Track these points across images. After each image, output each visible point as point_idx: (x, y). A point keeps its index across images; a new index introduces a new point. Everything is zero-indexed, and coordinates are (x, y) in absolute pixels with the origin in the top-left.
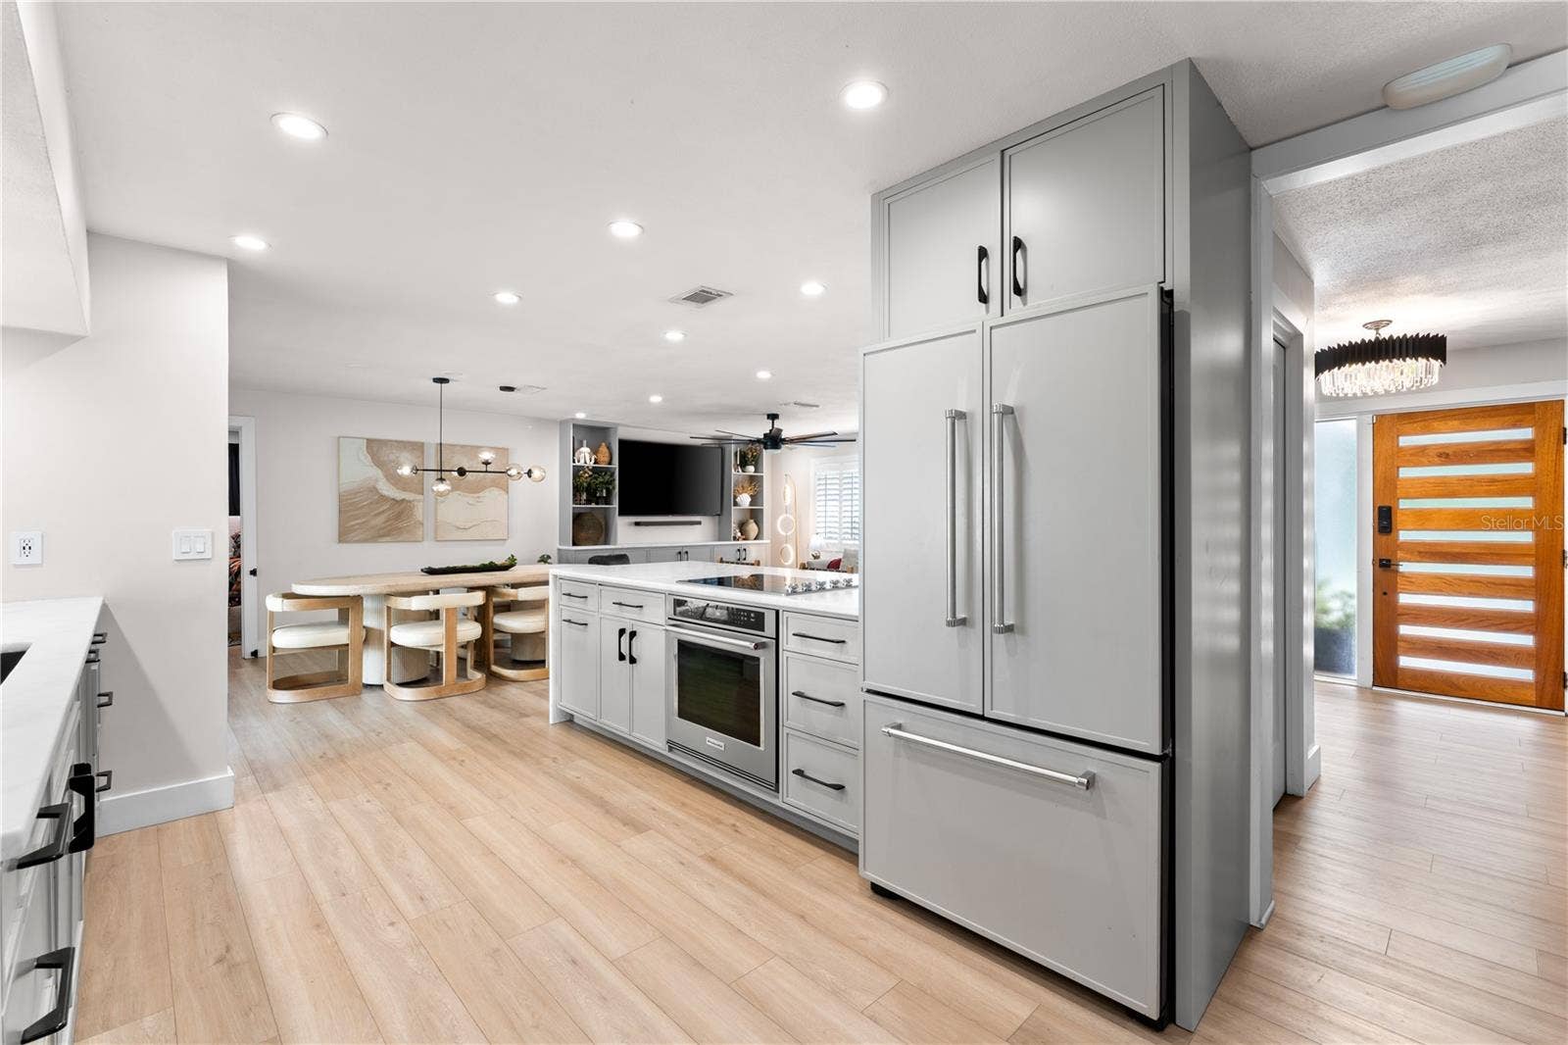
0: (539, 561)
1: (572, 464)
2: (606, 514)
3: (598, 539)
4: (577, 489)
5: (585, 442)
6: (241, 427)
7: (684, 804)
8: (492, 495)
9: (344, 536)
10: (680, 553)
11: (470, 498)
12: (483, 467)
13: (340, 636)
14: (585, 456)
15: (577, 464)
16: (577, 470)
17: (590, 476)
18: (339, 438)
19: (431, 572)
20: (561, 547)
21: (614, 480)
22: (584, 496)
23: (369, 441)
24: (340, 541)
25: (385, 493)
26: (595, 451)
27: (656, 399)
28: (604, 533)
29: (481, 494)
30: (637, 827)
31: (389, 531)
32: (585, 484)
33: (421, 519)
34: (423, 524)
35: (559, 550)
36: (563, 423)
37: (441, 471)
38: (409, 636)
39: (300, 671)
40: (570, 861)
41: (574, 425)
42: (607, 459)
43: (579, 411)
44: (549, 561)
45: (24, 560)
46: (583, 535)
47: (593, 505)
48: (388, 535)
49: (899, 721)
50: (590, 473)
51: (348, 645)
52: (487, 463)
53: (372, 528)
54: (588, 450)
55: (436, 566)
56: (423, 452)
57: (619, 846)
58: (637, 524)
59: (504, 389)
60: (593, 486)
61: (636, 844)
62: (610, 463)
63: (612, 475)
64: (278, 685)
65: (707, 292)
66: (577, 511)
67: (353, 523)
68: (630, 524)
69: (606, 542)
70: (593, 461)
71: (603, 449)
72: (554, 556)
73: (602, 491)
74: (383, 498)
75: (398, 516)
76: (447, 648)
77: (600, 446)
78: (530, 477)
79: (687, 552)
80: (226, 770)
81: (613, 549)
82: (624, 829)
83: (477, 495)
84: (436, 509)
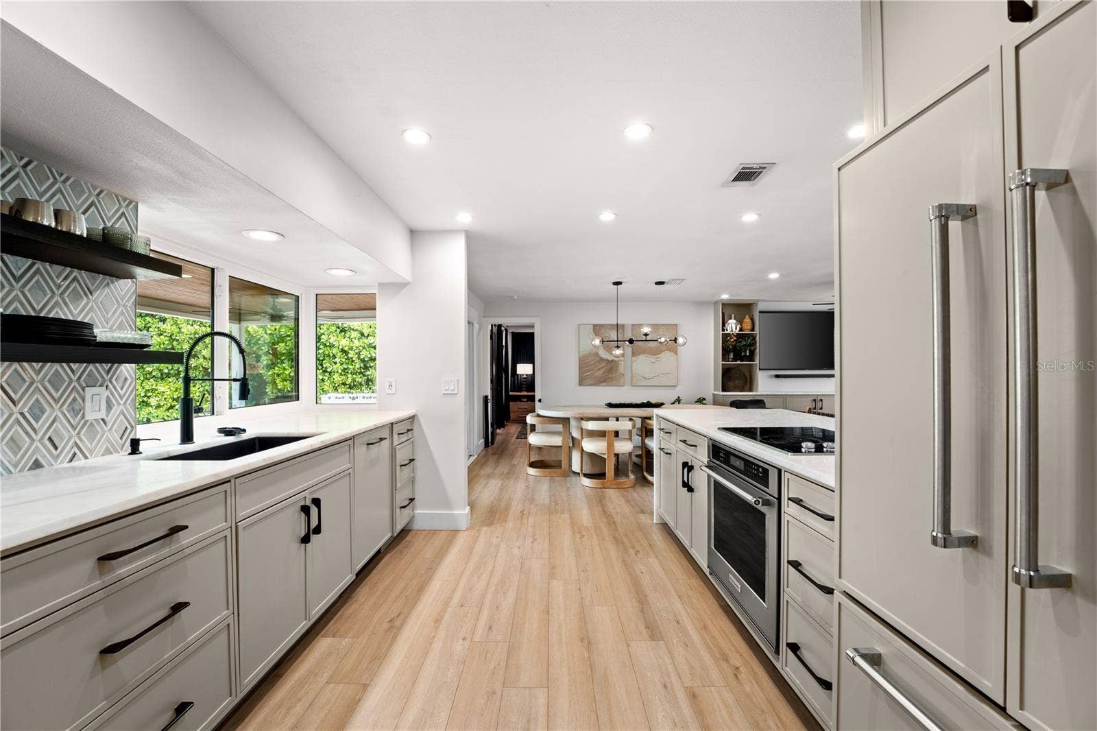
0: (696, 402)
1: (721, 332)
2: (750, 370)
3: (743, 387)
4: (725, 351)
5: (733, 316)
6: (534, 323)
7: (705, 628)
8: (667, 356)
9: (581, 382)
10: (815, 400)
11: (652, 359)
12: (644, 338)
13: (557, 441)
14: (733, 326)
15: (726, 332)
16: (726, 337)
17: (735, 340)
18: (579, 325)
19: (611, 405)
20: (715, 393)
21: (756, 343)
22: (732, 355)
23: (594, 326)
24: (580, 385)
25: (603, 356)
26: (740, 321)
27: (774, 276)
28: (748, 384)
29: (659, 356)
30: (653, 632)
31: (606, 379)
32: (731, 347)
33: (623, 372)
34: (624, 375)
35: (714, 394)
36: (716, 303)
37: (618, 341)
38: (590, 446)
39: (546, 457)
40: (587, 641)
41: (722, 304)
42: (749, 327)
43: (723, 292)
44: (704, 402)
45: (389, 392)
46: (731, 384)
47: (739, 362)
48: (605, 382)
49: (880, 649)
50: (735, 338)
51: (561, 446)
52: (646, 335)
53: (595, 378)
54: (735, 321)
55: (614, 402)
56: (624, 331)
57: (628, 645)
58: (777, 376)
59: (658, 283)
60: (738, 348)
61: (643, 649)
62: (753, 329)
63: (754, 338)
64: (532, 465)
65: (749, 168)
66: (727, 367)
67: (586, 374)
68: (771, 376)
69: (751, 390)
70: (738, 329)
71: (747, 320)
72: (709, 398)
73: (746, 351)
74: (602, 360)
75: (610, 370)
76: (608, 456)
77: (745, 318)
78: (676, 342)
79: (821, 400)
80: (464, 510)
81: (754, 395)
82: (644, 631)
83: (657, 356)
84: (632, 365)
